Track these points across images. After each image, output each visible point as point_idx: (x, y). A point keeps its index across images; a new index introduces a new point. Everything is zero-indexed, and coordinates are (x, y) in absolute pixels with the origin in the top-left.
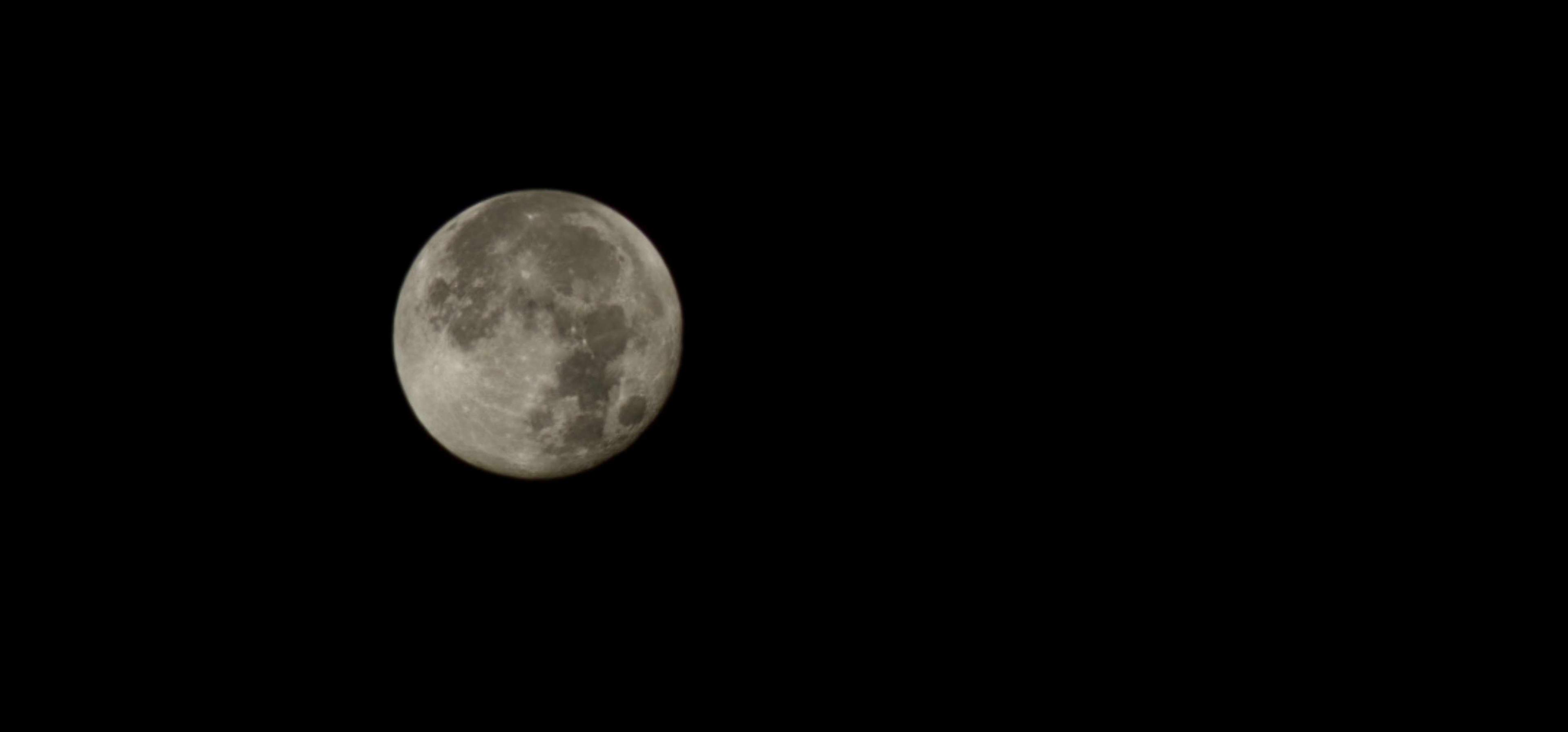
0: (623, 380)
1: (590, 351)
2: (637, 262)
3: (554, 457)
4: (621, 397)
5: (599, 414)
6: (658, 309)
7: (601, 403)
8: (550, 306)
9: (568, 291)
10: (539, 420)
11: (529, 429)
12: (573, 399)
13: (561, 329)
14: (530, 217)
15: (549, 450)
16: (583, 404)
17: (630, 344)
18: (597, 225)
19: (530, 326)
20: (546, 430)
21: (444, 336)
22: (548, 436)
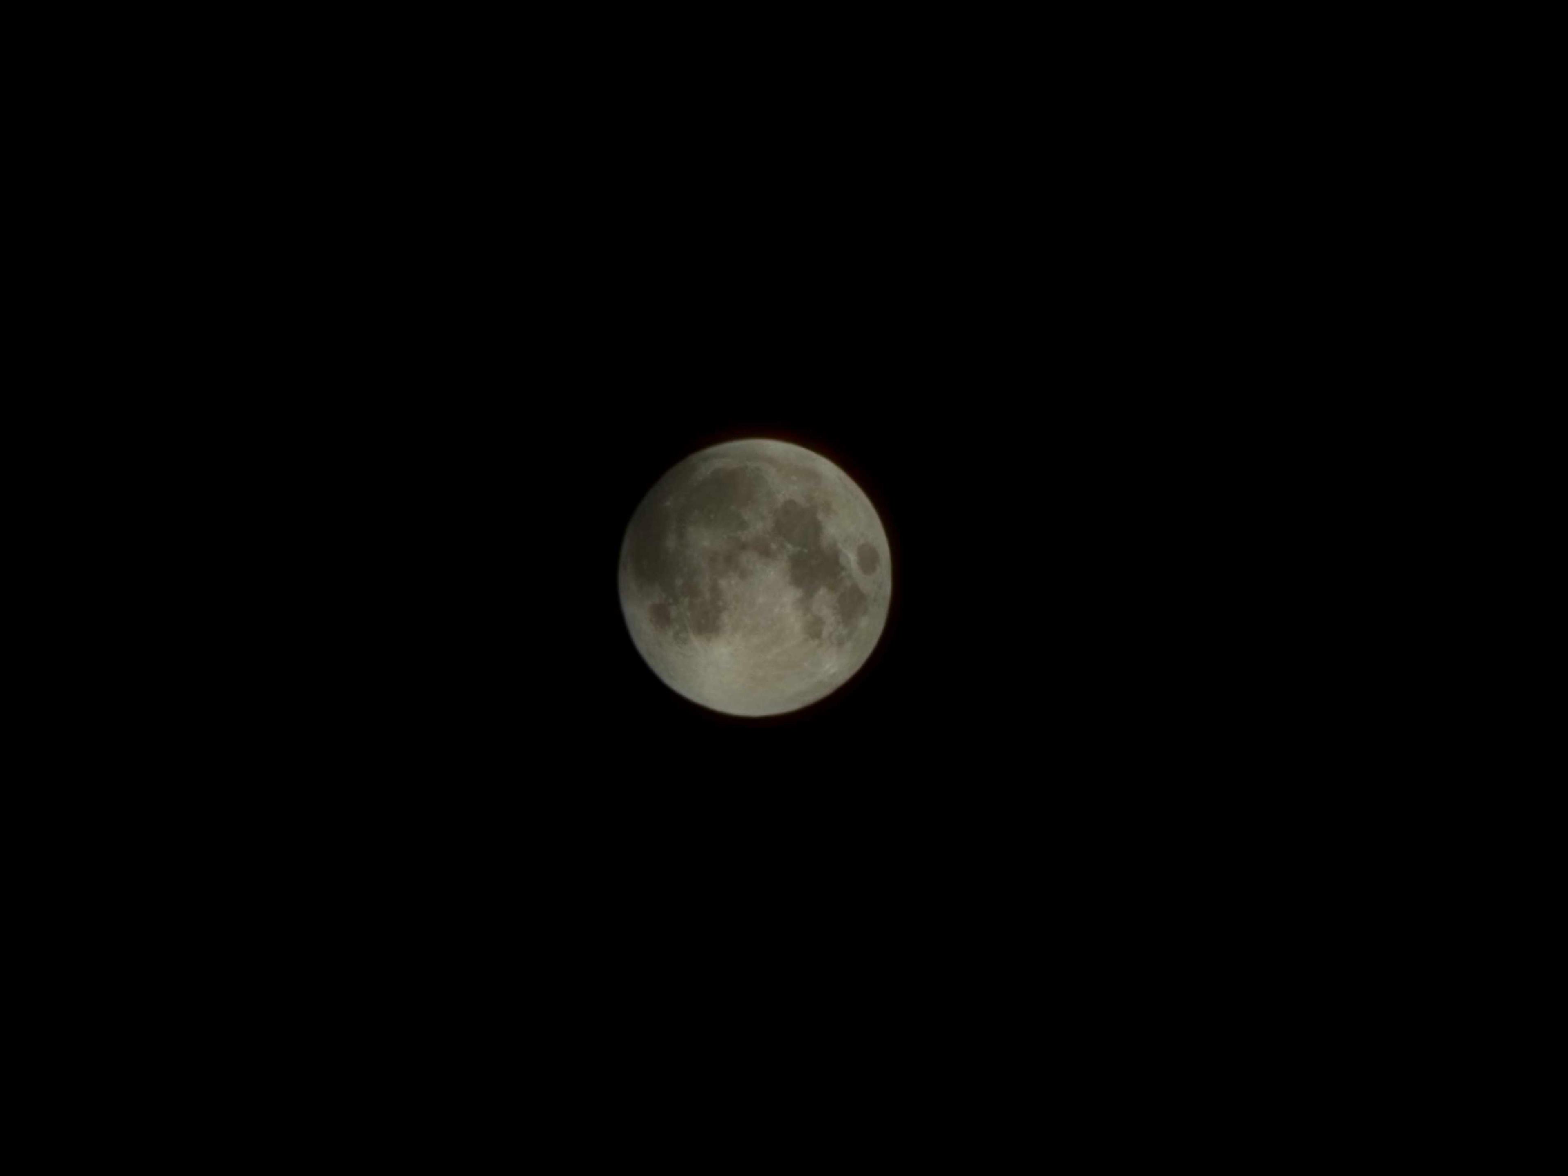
0: (840, 545)
1: (798, 549)
2: (771, 461)
3: (849, 645)
4: (851, 558)
5: (848, 583)
6: (813, 475)
7: (843, 574)
8: (743, 547)
9: (743, 525)
10: (814, 630)
11: (814, 643)
12: (822, 592)
13: (766, 553)
14: (668, 504)
15: (841, 643)
16: (832, 588)
17: (820, 516)
18: (718, 464)
19: (744, 575)
20: (825, 634)
21: (696, 641)
22: (831, 634)
